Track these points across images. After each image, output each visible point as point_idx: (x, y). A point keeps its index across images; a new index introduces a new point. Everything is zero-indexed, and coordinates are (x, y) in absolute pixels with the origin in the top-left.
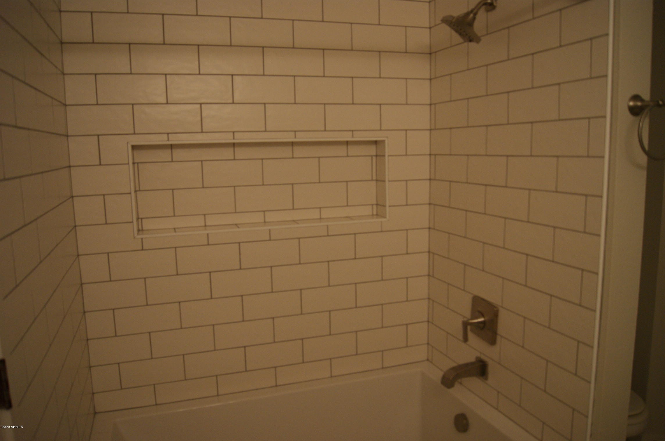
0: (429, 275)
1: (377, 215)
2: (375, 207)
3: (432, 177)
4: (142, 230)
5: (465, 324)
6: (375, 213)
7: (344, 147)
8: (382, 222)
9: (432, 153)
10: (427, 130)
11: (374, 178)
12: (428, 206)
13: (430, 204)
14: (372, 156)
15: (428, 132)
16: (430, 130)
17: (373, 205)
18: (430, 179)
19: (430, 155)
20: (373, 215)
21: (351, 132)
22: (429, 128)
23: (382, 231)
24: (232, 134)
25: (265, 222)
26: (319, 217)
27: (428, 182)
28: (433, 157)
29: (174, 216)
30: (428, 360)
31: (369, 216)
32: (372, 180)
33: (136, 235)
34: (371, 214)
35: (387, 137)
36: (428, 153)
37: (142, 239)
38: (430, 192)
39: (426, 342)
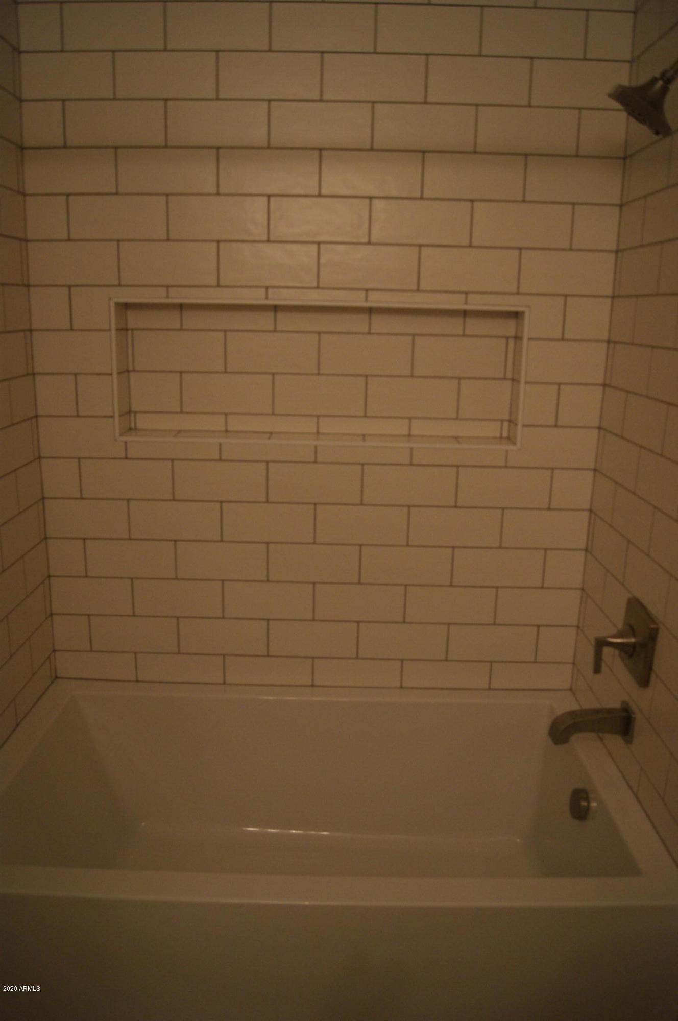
0: (586, 550)
1: (508, 438)
2: (506, 424)
3: (607, 382)
4: (136, 429)
5: (601, 644)
6: (505, 434)
7: (459, 321)
8: (507, 451)
9: (612, 339)
10: (607, 297)
11: (509, 375)
12: (596, 431)
13: (600, 428)
14: (507, 338)
15: (609, 301)
16: (613, 297)
17: (502, 421)
18: (604, 385)
19: (609, 342)
20: (501, 437)
21: (463, 296)
22: (610, 293)
23: (506, 467)
24: (263, 291)
25: (318, 433)
26: (407, 433)
27: (601, 388)
28: (611, 345)
29: (182, 412)
30: (571, 689)
31: (495, 438)
32: (505, 379)
33: (117, 434)
34: (498, 435)
35: (529, 307)
36: (605, 337)
37: (126, 443)
38: (602, 408)
39: (571, 660)
